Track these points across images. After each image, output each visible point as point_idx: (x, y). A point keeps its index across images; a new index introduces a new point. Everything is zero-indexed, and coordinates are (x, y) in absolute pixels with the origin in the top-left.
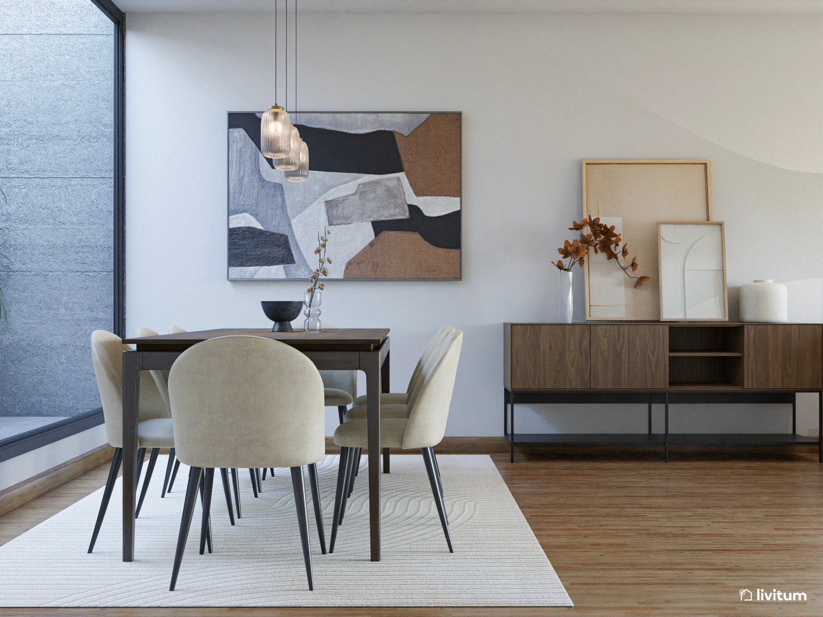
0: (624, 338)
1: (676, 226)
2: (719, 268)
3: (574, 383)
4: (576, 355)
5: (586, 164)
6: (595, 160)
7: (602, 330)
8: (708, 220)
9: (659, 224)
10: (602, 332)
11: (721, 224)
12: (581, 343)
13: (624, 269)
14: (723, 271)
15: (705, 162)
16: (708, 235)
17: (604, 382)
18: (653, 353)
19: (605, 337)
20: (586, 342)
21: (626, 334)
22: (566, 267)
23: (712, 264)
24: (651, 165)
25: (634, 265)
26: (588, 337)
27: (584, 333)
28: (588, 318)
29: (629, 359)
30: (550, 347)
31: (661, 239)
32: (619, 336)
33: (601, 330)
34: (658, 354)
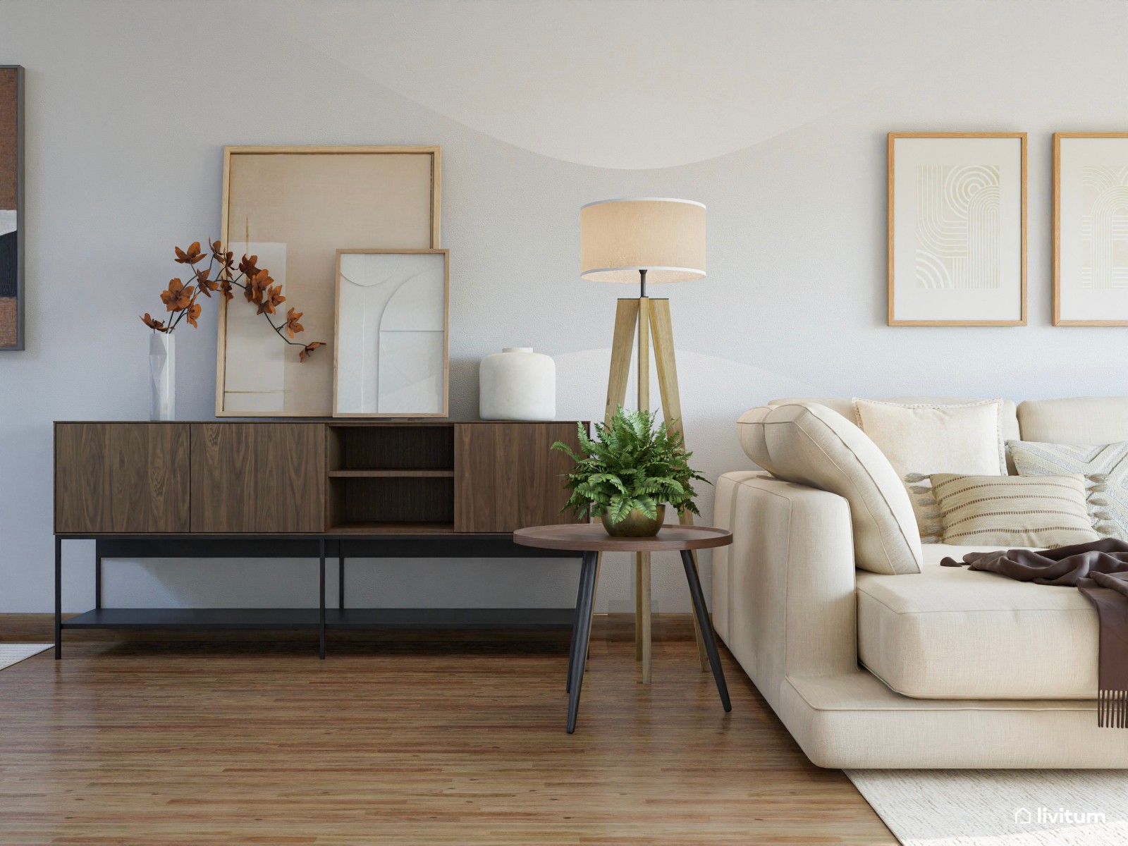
0: (247, 444)
1: (369, 257)
2: (438, 327)
3: (163, 524)
4: (165, 475)
5: (232, 154)
6: (245, 146)
7: (210, 433)
8: (432, 246)
9: (341, 252)
10: (211, 435)
11: (444, 254)
12: (174, 454)
13: (278, 330)
14: (444, 333)
15: (431, 150)
16: (424, 272)
17: (214, 522)
18: (297, 471)
19: (216, 443)
20: (182, 454)
21: (251, 439)
22: (165, 326)
23: (427, 321)
24: (340, 156)
25: (293, 323)
26: (186, 444)
27: (179, 437)
28: (219, 412)
29: (256, 483)
30: (122, 461)
31: (342, 278)
32: (239, 442)
33: (207, 433)
34: (306, 474)
